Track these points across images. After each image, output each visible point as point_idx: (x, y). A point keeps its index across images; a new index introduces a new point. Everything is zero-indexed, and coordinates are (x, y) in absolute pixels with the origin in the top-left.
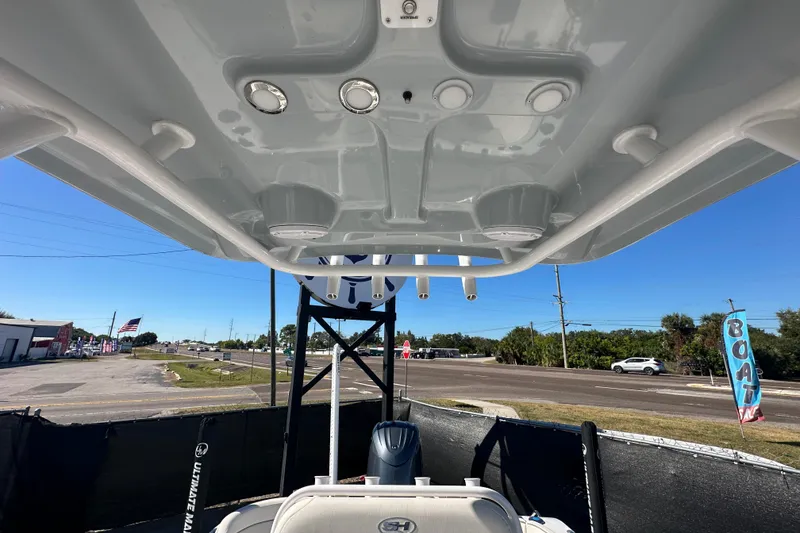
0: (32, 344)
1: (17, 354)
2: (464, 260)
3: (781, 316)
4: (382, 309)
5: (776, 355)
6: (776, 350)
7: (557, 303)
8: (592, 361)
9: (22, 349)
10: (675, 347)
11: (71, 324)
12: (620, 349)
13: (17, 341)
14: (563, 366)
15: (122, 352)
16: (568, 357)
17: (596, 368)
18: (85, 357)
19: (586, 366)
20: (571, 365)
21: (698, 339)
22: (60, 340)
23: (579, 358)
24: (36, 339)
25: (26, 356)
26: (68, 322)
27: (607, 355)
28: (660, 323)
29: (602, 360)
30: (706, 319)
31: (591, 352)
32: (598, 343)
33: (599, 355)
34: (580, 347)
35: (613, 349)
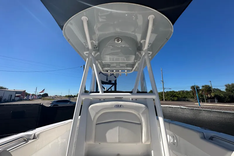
0: (15, 96)
1: (12, 99)
2: (126, 71)
3: (226, 86)
4: (114, 82)
5: (222, 96)
6: (222, 95)
7: (162, 83)
8: (171, 99)
9: (13, 98)
10: (194, 95)
11: (25, 91)
12: (179, 95)
13: (12, 95)
14: (163, 100)
15: (39, 98)
16: (165, 98)
17: (172, 101)
18: (30, 100)
19: (170, 100)
20: (166, 100)
21: (201, 92)
22: (22, 95)
23: (168, 98)
24: (16, 95)
25: (14, 99)
26: (24, 90)
27: (175, 97)
28: (190, 88)
29: (174, 99)
30: (203, 86)
31: (171, 96)
32: (173, 94)
33: (173, 97)
34: (168, 95)
35: (177, 95)
